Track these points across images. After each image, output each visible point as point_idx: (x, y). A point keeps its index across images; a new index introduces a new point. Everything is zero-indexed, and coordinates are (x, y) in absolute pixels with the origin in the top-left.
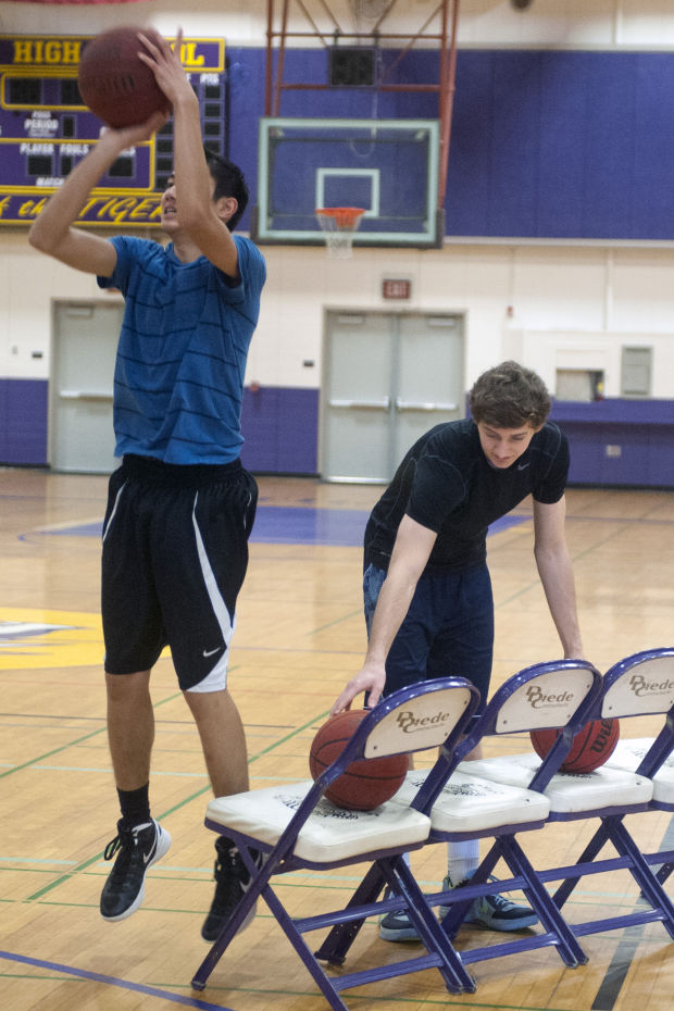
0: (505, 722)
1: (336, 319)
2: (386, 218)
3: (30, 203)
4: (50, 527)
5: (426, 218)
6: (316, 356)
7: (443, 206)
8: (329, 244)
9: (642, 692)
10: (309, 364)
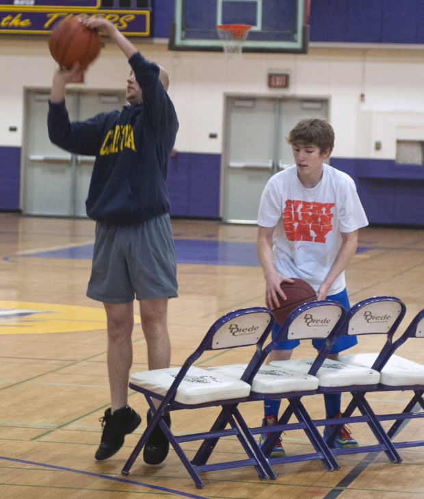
0: (293, 334)
1: (233, 102)
2: (265, 31)
3: (9, 18)
4: (20, 253)
5: (296, 32)
6: (219, 130)
7: (307, 23)
8: (226, 50)
9: (371, 321)
10: (213, 136)
